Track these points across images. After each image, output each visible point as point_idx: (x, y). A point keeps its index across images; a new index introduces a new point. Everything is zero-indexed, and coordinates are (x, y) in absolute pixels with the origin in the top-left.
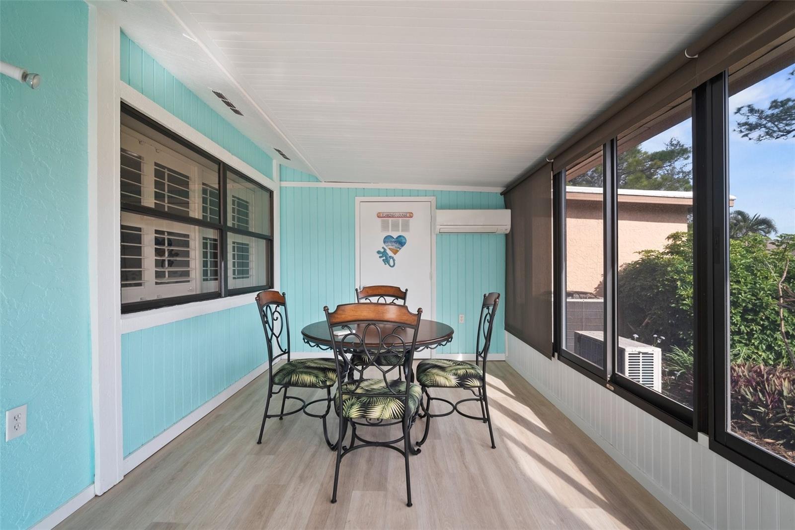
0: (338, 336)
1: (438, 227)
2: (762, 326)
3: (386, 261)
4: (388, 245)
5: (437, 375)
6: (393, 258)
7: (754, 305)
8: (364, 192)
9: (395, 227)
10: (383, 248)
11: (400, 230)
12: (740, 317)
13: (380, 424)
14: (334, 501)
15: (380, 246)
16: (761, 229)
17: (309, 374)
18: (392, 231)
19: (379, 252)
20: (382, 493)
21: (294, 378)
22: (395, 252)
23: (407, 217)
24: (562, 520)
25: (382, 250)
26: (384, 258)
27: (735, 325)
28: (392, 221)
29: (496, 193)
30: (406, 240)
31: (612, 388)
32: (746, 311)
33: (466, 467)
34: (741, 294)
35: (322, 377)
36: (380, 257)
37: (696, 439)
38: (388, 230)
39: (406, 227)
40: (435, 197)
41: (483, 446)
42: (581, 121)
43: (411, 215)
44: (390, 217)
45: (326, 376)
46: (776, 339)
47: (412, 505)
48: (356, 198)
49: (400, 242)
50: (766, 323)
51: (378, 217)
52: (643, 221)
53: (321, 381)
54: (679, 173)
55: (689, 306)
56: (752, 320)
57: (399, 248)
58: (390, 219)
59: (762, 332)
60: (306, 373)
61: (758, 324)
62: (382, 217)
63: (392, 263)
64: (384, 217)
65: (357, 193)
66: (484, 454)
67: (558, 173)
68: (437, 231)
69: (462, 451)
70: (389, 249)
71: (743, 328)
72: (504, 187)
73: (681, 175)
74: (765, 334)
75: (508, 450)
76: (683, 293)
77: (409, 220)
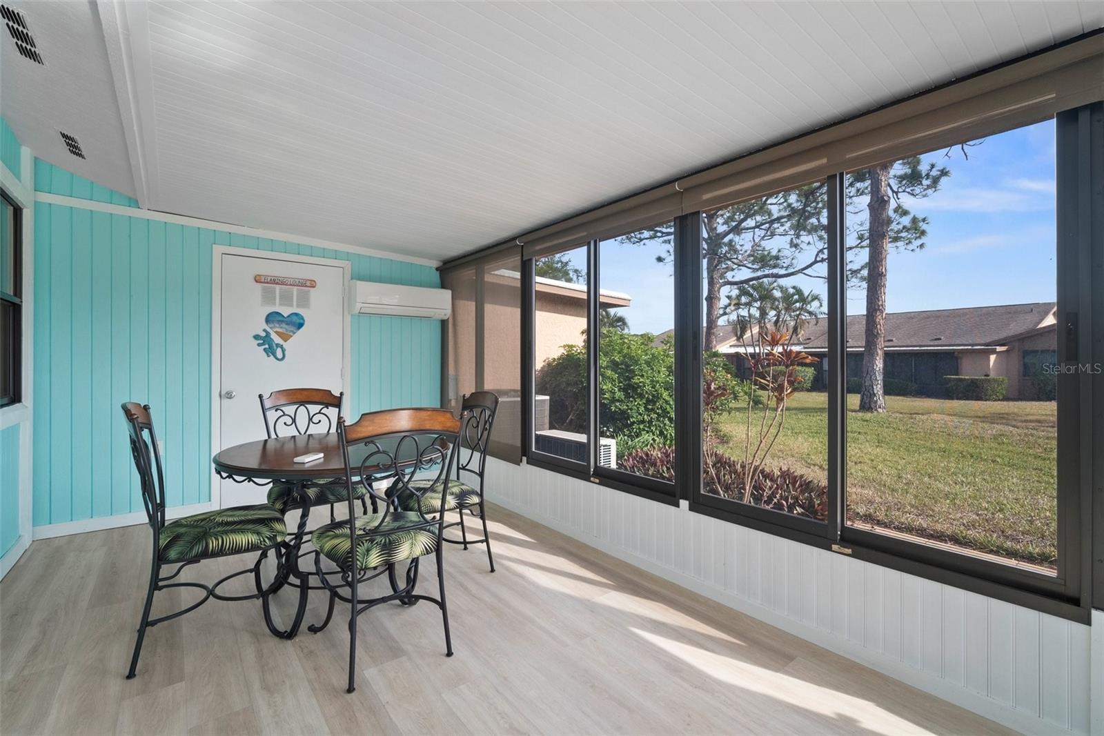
0: (304, 463)
1: (358, 305)
2: (658, 414)
3: (270, 351)
4: (275, 327)
5: (431, 498)
6: (282, 347)
7: (653, 396)
8: (230, 239)
9: (286, 299)
10: (265, 330)
11: (295, 303)
12: (644, 407)
13: (364, 578)
14: (350, 690)
15: (260, 327)
16: (618, 326)
17: (243, 531)
18: (280, 304)
19: (256, 337)
20: (404, 658)
21: (213, 544)
22: (286, 338)
23: (306, 286)
24: (592, 612)
25: (263, 334)
26: (267, 346)
27: (640, 414)
28: (280, 289)
29: (431, 267)
30: (304, 321)
31: (597, 481)
32: (648, 401)
33: (479, 599)
34: (645, 386)
35: (266, 532)
36: (259, 345)
37: (678, 506)
38: (275, 304)
39: (304, 301)
40: (350, 262)
41: (479, 573)
42: (565, 212)
43: (313, 284)
44: (277, 284)
45: (272, 529)
46: (665, 425)
47: (452, 653)
48: (214, 245)
49: (297, 323)
50: (660, 411)
51: (256, 281)
52: (562, 314)
53: (267, 537)
54: (558, 262)
55: (609, 399)
56: (652, 409)
57: (292, 331)
58: (278, 287)
59: (658, 420)
60: (233, 531)
61: (655, 413)
62: (264, 283)
63: (279, 355)
64: (267, 283)
65: (215, 237)
66: (487, 580)
67: (529, 260)
68: (356, 311)
69: (462, 585)
70: (276, 332)
71: (646, 417)
72: (441, 261)
73: (559, 265)
74: (659, 421)
75: (507, 569)
76: (604, 387)
77: (309, 291)
